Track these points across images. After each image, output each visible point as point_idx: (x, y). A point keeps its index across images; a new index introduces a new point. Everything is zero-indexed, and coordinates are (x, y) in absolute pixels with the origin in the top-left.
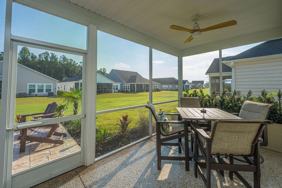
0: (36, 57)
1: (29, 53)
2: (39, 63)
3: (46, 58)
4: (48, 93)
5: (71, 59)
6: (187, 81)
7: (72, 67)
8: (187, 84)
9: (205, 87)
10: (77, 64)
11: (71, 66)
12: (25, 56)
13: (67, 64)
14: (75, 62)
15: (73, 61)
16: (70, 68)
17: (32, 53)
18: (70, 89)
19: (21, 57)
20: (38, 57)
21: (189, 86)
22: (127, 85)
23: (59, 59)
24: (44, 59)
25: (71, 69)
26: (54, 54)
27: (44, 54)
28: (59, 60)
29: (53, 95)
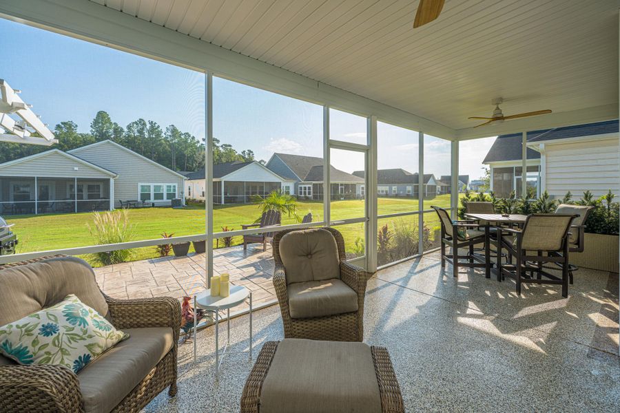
0: (122, 130)
1: (111, 123)
2: (126, 142)
3: (141, 131)
4: (170, 201)
5: (187, 133)
6: (430, 176)
7: (189, 149)
8: (431, 182)
9: (471, 189)
10: (198, 142)
11: (186, 148)
12: (103, 129)
13: (179, 143)
14: (193, 138)
15: (189, 136)
16: (185, 152)
17: (115, 123)
18: (202, 195)
19: (97, 131)
20: (126, 130)
21: (435, 186)
22: (307, 186)
23: (165, 134)
24: (137, 134)
25: (187, 152)
26: (155, 123)
27: (137, 124)
28: (164, 136)
29: (180, 205)
